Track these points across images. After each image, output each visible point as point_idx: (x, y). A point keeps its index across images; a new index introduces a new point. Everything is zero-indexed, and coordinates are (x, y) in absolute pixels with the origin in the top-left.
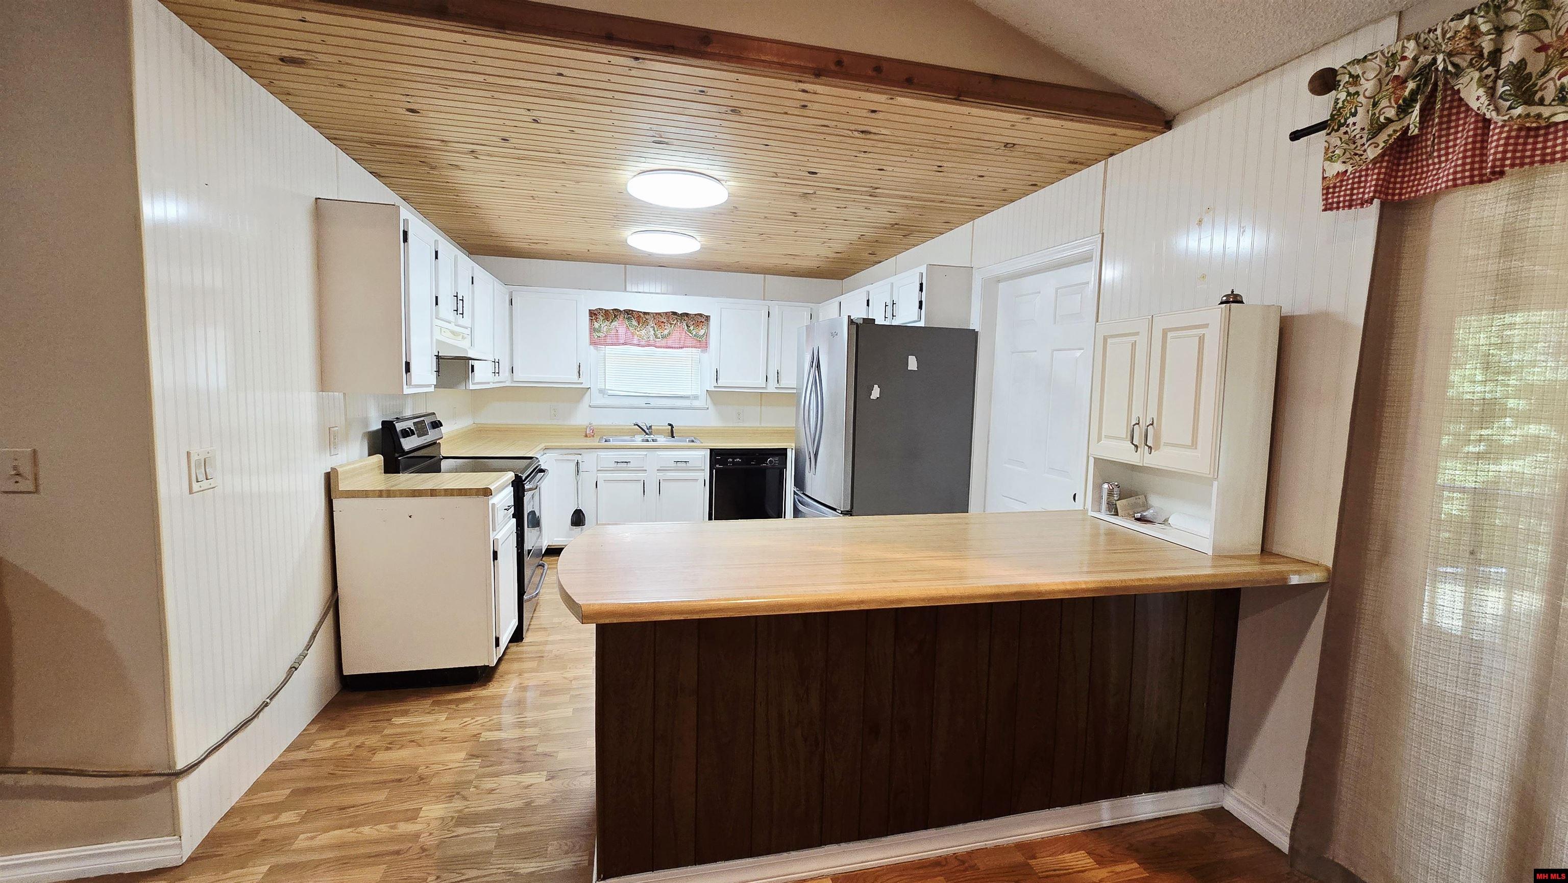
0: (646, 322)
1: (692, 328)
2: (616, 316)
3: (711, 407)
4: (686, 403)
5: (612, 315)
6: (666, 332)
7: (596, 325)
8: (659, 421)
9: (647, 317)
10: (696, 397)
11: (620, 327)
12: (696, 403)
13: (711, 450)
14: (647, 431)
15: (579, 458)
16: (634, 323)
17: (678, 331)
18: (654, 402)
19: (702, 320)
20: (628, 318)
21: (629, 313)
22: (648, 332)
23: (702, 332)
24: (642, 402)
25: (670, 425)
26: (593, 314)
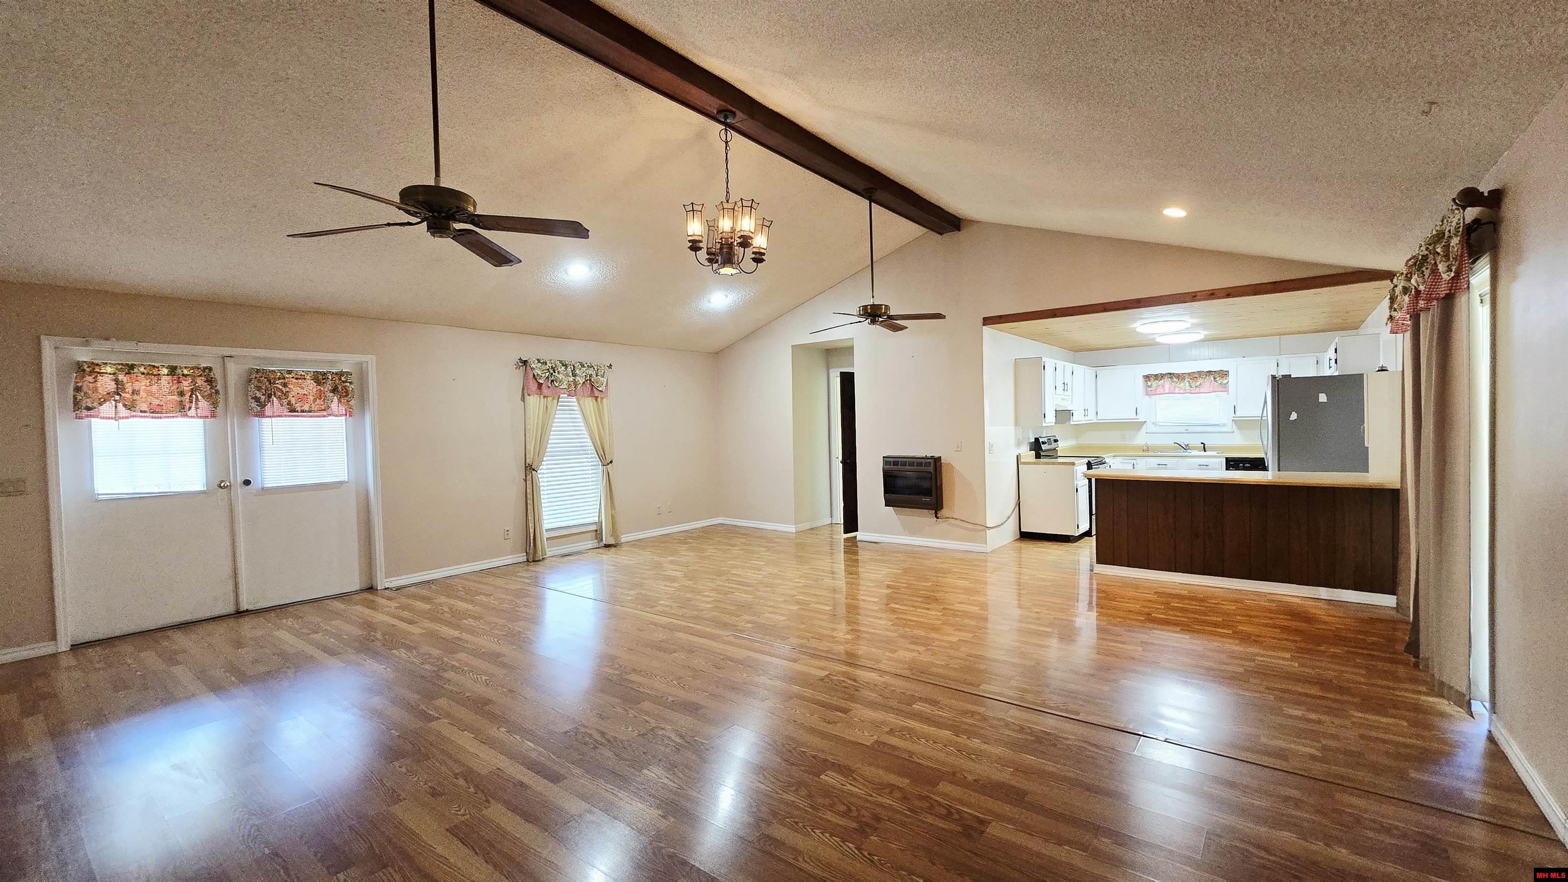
0: (1184, 379)
1: (1218, 379)
2: (1162, 377)
3: (1237, 431)
4: (1217, 429)
5: (1157, 377)
6: (1198, 383)
7: (1149, 383)
8: (1195, 441)
9: (1184, 375)
10: (1224, 425)
11: (1167, 384)
12: (1224, 429)
13: (1227, 458)
14: (1186, 448)
15: (1134, 461)
16: (1175, 379)
17: (1208, 382)
18: (1191, 429)
19: (1224, 374)
20: (1171, 378)
21: (1171, 375)
22: (1185, 384)
23: (1225, 381)
24: (1183, 429)
25: (1202, 443)
26: (1147, 378)
